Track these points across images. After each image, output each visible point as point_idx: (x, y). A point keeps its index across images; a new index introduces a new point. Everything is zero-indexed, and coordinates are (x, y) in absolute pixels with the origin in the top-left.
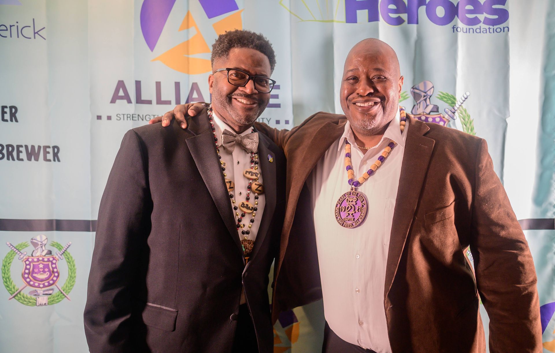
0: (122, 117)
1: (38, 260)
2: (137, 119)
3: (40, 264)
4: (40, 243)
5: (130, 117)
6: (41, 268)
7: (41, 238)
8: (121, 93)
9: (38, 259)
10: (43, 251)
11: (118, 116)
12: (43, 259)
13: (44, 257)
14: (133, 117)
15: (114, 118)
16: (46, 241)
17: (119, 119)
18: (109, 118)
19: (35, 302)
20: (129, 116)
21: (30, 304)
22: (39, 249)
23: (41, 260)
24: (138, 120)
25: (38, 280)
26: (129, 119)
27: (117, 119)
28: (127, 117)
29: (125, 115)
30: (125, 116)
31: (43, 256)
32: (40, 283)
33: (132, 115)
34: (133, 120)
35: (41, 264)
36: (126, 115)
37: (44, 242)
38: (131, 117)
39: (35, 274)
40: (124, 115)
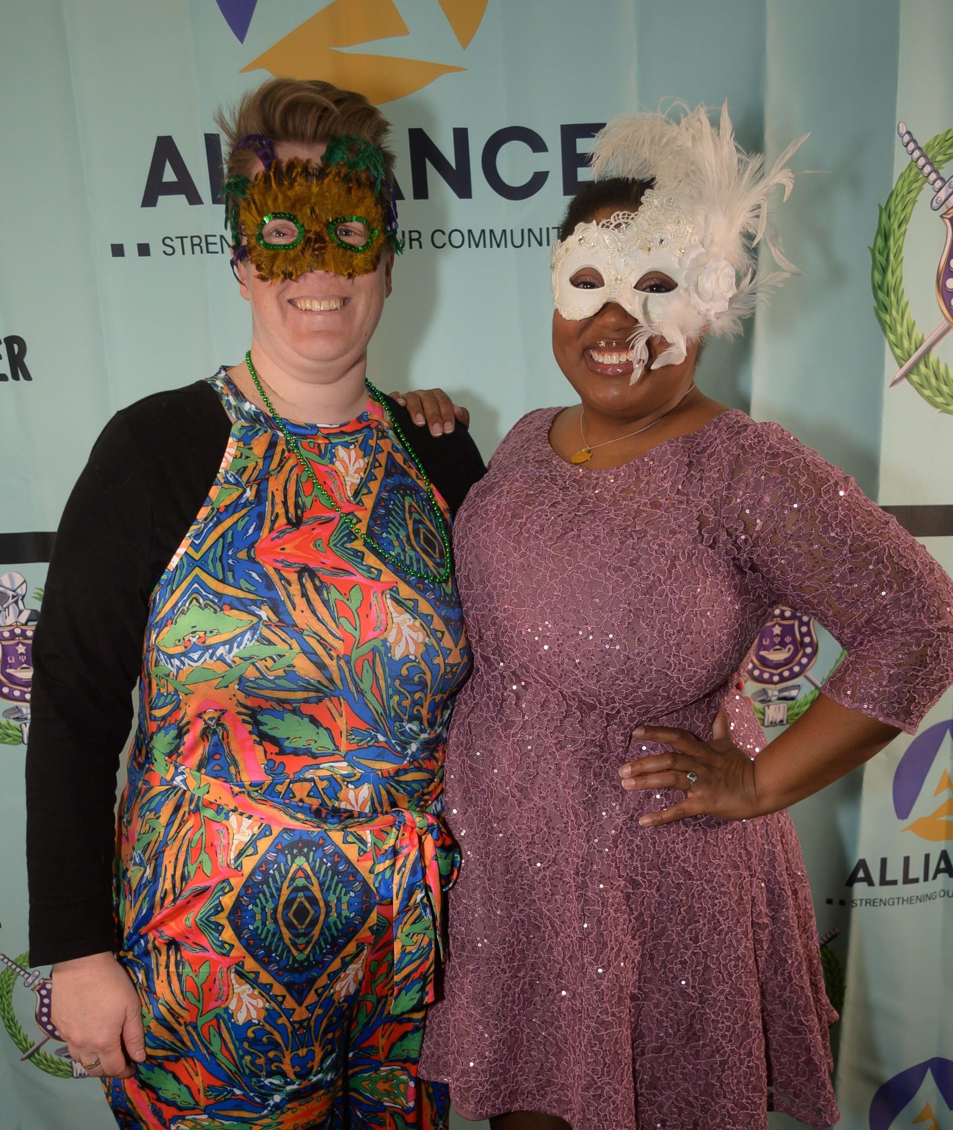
0: (177, 244)
1: (13, 635)
2: (217, 248)
3: (17, 644)
4: (10, 593)
5: (199, 245)
6: (22, 654)
7: (12, 580)
8: (169, 175)
9: (12, 632)
10: (21, 612)
11: (168, 241)
12: (24, 632)
13: (24, 628)
14: (207, 244)
15: (156, 248)
16: (24, 585)
17: (170, 251)
18: (144, 250)
19: (20, 734)
20: (196, 241)
21: (9, 740)
22: (11, 608)
23: (19, 636)
24: (223, 252)
25: (18, 682)
26: (197, 249)
27: (165, 252)
28: (193, 245)
29: (185, 240)
30: (187, 242)
31: (23, 625)
32: (26, 689)
33: (206, 236)
34: (208, 252)
35: (20, 645)
36: (189, 239)
37: (19, 591)
38: (203, 244)
39: (10, 668)
40: (182, 238)
